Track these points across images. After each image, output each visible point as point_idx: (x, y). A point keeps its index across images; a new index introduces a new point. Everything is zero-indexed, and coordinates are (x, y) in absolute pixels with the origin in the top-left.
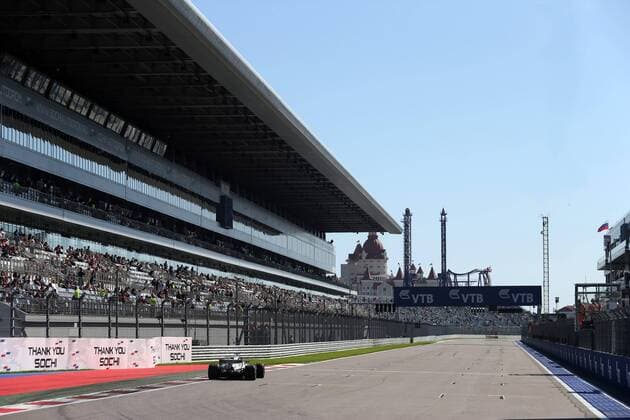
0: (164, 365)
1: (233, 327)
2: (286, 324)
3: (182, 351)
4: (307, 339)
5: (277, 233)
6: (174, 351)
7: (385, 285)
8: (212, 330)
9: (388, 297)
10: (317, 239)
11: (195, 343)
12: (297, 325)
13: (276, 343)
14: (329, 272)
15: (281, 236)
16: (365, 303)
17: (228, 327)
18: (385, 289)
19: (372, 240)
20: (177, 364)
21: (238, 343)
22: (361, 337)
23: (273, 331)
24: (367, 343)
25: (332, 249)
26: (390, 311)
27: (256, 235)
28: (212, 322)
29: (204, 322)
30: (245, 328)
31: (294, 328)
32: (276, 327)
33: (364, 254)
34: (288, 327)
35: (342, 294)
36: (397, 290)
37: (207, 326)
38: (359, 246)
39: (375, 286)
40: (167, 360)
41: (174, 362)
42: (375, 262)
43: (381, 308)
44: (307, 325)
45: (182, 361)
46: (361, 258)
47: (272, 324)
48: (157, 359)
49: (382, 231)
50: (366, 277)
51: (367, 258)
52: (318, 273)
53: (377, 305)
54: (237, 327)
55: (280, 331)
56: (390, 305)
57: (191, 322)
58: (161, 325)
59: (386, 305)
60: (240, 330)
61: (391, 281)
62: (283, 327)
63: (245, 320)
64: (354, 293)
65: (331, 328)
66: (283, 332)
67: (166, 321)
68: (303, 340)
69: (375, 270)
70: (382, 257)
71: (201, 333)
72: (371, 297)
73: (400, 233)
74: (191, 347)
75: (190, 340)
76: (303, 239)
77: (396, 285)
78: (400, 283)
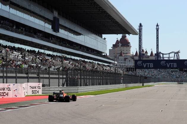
0: (29, 96)
1: (61, 78)
2: (85, 77)
3: (37, 89)
4: (95, 84)
5: (80, 34)
6: (33, 90)
7: (130, 59)
8: (51, 80)
9: (131, 64)
10: (99, 37)
11: (43, 86)
12: (90, 77)
13: (81, 86)
14: (104, 53)
15: (81, 36)
16: (121, 67)
17: (58, 78)
18: (130, 61)
19: (124, 38)
20: (35, 95)
21: (63, 85)
22: (119, 83)
23: (79, 80)
24: (122, 86)
25: (106, 42)
26: (133, 71)
27: (70, 36)
28: (51, 76)
29: (47, 76)
30: (66, 79)
31: (89, 79)
32: (81, 79)
33: (120, 44)
34: (86, 79)
35: (110, 63)
36: (136, 61)
37: (49, 78)
38: (118, 41)
39: (125, 59)
40: (30, 93)
41: (34, 94)
42: (125, 48)
43: (128, 69)
44: (95, 77)
45: (37, 94)
46: (118, 46)
47: (79, 77)
48: (26, 93)
49: (129, 33)
50: (121, 55)
51: (121, 46)
52: (99, 53)
54: (63, 78)
55: (82, 81)
56: (133, 68)
57: (41, 76)
58: (27, 78)
59: (129, 68)
60: (64, 80)
61: (132, 57)
62: (84, 79)
63: (67, 75)
64: (116, 62)
65: (106, 79)
66: (84, 81)
67: (30, 75)
68: (93, 85)
69: (125, 52)
70: (129, 46)
71: (46, 81)
72: (124, 64)
73: (137, 34)
74: (42, 87)
75: (41, 84)
76: (92, 37)
77: (135, 59)
78: (137, 58)
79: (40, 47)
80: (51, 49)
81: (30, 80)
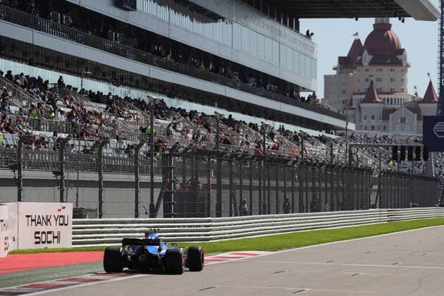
0: (23, 252)
1: (144, 185)
2: (237, 181)
3: (54, 227)
4: (273, 207)
5: (214, 17)
6: (41, 228)
7: (404, 112)
8: (108, 192)
9: (411, 133)
10: (286, 31)
11: (78, 213)
12: (256, 183)
13: (219, 215)
14: (304, 89)
15: (220, 24)
16: (371, 145)
17: (135, 185)
18: (403, 120)
19: (381, 32)
20: (46, 251)
21: (153, 212)
22: (364, 205)
23: (213, 193)
24: (375, 216)
25: (312, 49)
26: (418, 158)
27: (178, 23)
28: (107, 177)
29: (93, 176)
30: (166, 185)
31: (250, 188)
32: (219, 187)
33: (367, 57)
34: (241, 187)
35: (328, 128)
36: (429, 122)
37: (99, 184)
38: (357, 42)
39: (386, 114)
40: (28, 243)
41: (42, 246)
42: (385, 72)
43: (399, 153)
44: (273, 183)
45: (54, 246)
46: (360, 63)
47: (213, 181)
48: (10, 241)
49: (402, 14)
50: (370, 98)
51: (371, 63)
52: (286, 90)
53: (395, 148)
54: (152, 185)
55: (226, 194)
56: (418, 148)
57: (71, 175)
58: (17, 182)
59: (403, 148)
60: (157, 192)
61: (414, 106)
62: (231, 187)
63: (166, 172)
64: (352, 126)
65: (313, 189)
66: (232, 196)
67: (27, 174)
68: (264, 210)
69: (385, 86)
70: (399, 63)
71: (89, 197)
72: (380, 134)
73: (434, 19)
74: (71, 220)
75: (68, 209)
76: (259, 29)
77: (424, 113)
78: (431, 110)
79: (63, 65)
80: (104, 75)
81: (26, 191)
